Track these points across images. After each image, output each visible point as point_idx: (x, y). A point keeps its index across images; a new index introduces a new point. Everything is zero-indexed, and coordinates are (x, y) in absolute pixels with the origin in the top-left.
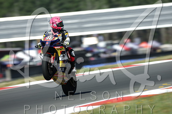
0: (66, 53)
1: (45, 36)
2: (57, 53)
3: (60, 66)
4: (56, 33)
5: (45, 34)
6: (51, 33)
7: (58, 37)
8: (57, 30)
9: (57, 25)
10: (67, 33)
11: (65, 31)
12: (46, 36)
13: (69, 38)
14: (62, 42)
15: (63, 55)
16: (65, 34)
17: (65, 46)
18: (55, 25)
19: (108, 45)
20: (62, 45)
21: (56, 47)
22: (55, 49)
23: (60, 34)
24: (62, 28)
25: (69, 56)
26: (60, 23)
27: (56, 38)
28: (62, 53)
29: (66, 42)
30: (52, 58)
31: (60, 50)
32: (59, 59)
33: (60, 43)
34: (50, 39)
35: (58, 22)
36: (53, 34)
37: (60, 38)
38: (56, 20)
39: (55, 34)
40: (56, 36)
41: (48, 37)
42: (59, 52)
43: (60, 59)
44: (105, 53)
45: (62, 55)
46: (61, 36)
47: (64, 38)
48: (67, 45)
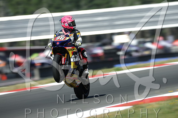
0: (78, 54)
1: (55, 35)
2: (68, 53)
3: (71, 68)
4: (68, 33)
5: (55, 34)
6: (62, 33)
7: (70, 37)
8: (69, 29)
9: (69, 25)
10: (79, 33)
11: (77, 30)
12: (57, 36)
13: (81, 38)
14: (73, 42)
15: (75, 56)
16: (77, 34)
17: (77, 47)
18: (66, 25)
19: (140, 43)
20: (74, 45)
21: (67, 48)
22: (66, 49)
23: (72, 34)
24: (74, 27)
25: (81, 57)
26: (72, 22)
27: (68, 38)
28: (74, 53)
29: (78, 42)
30: (63, 59)
31: (72, 50)
32: (70, 60)
33: (71, 44)
34: (60, 39)
35: (69, 22)
36: (64, 34)
37: (72, 38)
38: (68, 19)
39: (66, 34)
40: (67, 36)
41: (59, 37)
42: (70, 52)
43: (72, 60)
44: (136, 51)
45: (73, 56)
46: (73, 36)
47: (76, 38)
48: (79, 45)
